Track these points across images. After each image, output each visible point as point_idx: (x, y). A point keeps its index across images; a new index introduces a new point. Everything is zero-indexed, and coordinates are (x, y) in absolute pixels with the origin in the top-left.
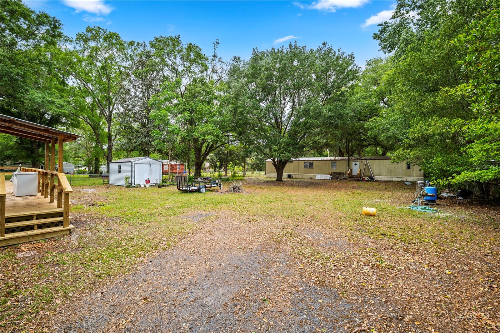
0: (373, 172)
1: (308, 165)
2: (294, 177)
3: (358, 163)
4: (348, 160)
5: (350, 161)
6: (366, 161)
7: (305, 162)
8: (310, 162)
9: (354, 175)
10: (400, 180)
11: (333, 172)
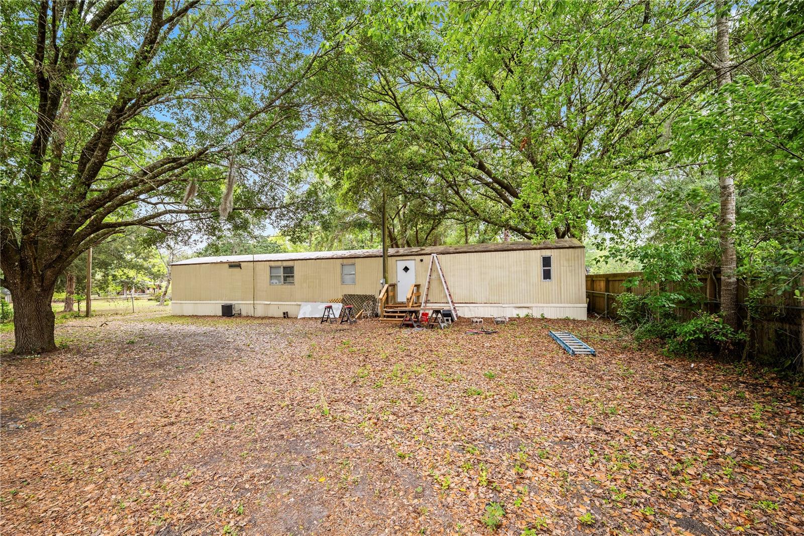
0: (452, 290)
1: (282, 274)
2: (244, 313)
3: (411, 264)
4: (384, 256)
5: (391, 261)
6: (431, 256)
7: (273, 264)
8: (285, 264)
9: (402, 304)
10: (522, 313)
11: (345, 295)
